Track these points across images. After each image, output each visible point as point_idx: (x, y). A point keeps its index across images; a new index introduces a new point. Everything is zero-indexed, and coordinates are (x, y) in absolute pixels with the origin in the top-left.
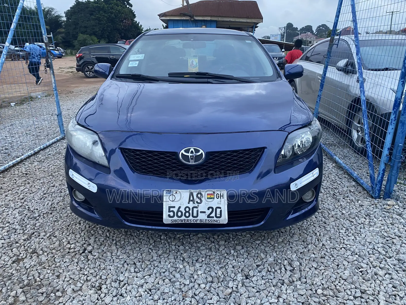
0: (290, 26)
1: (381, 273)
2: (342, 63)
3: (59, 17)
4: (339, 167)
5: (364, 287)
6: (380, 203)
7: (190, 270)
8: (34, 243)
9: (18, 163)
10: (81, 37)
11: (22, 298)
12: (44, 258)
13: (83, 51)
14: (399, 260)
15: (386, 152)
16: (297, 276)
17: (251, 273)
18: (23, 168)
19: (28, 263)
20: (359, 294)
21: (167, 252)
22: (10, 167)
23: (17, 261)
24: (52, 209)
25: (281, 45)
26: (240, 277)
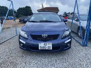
0: (65, 13)
1: (84, 60)
2: (76, 19)
3: (15, 11)
4: (76, 41)
5: (81, 63)
6: (85, 47)
7: (44, 60)
8: (12, 55)
9: (7, 40)
10: (20, 15)
11: (10, 65)
12: (14, 58)
13: (21, 18)
14: (88, 58)
15: (85, 37)
16: (67, 61)
17: (57, 60)
18: (8, 41)
19: (11, 58)
20: (79, 64)
21: (39, 56)
22: (6, 41)
23: (8, 58)
24: (15, 49)
25: (63, 17)
26: (55, 61)
